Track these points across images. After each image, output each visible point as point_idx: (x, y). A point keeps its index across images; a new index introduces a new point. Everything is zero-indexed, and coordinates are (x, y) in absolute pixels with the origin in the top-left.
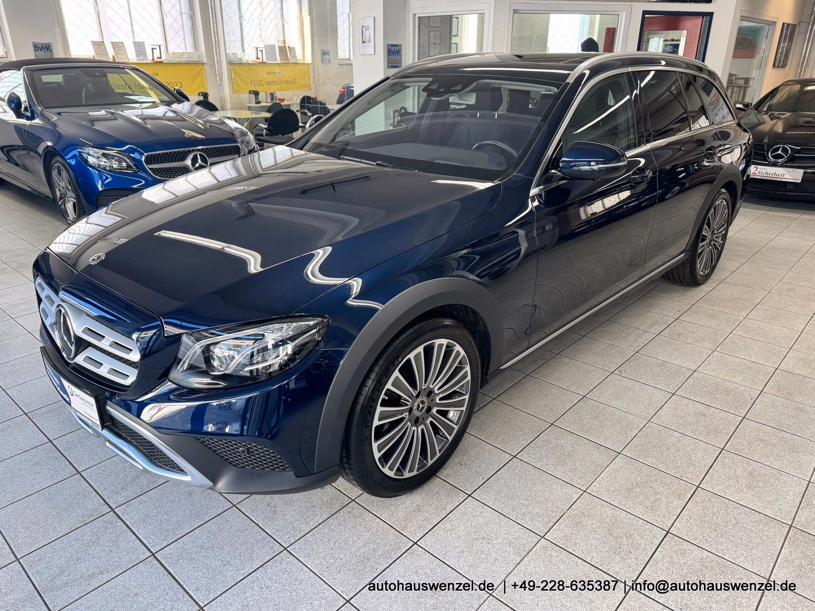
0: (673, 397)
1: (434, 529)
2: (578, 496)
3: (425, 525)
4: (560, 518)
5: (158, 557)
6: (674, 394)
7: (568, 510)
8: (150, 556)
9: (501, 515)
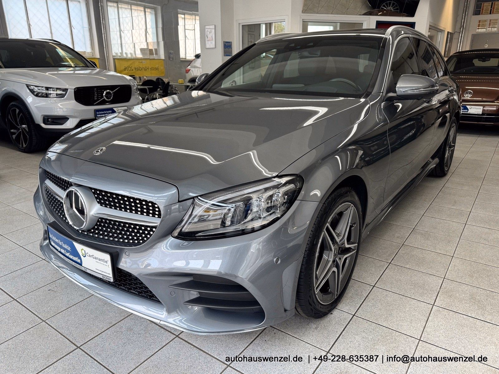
0: (466, 225)
1: (362, 306)
2: (441, 281)
3: (354, 304)
4: (438, 294)
6: (466, 224)
7: (440, 289)
9: (400, 295)
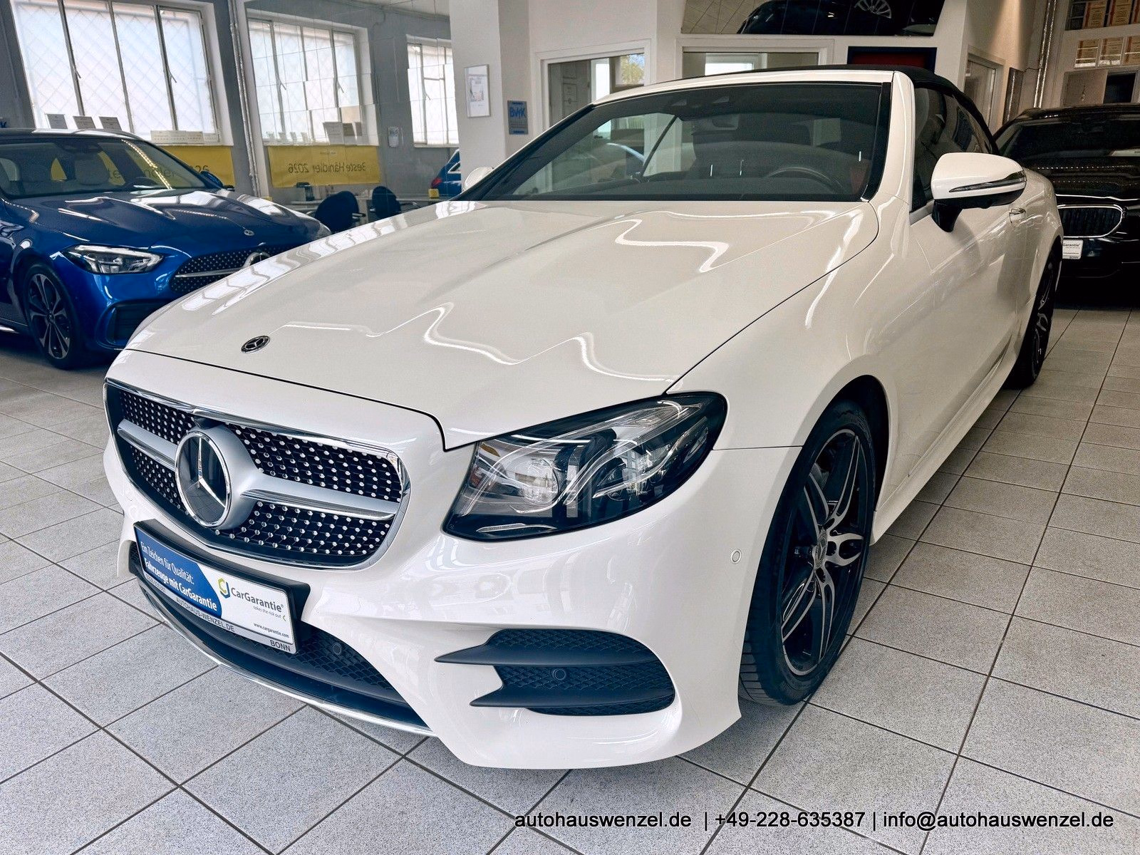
0: (1061, 497)
2: (1007, 622)
4: (999, 650)
5: (413, 759)
8: (399, 760)
9: (912, 655)
